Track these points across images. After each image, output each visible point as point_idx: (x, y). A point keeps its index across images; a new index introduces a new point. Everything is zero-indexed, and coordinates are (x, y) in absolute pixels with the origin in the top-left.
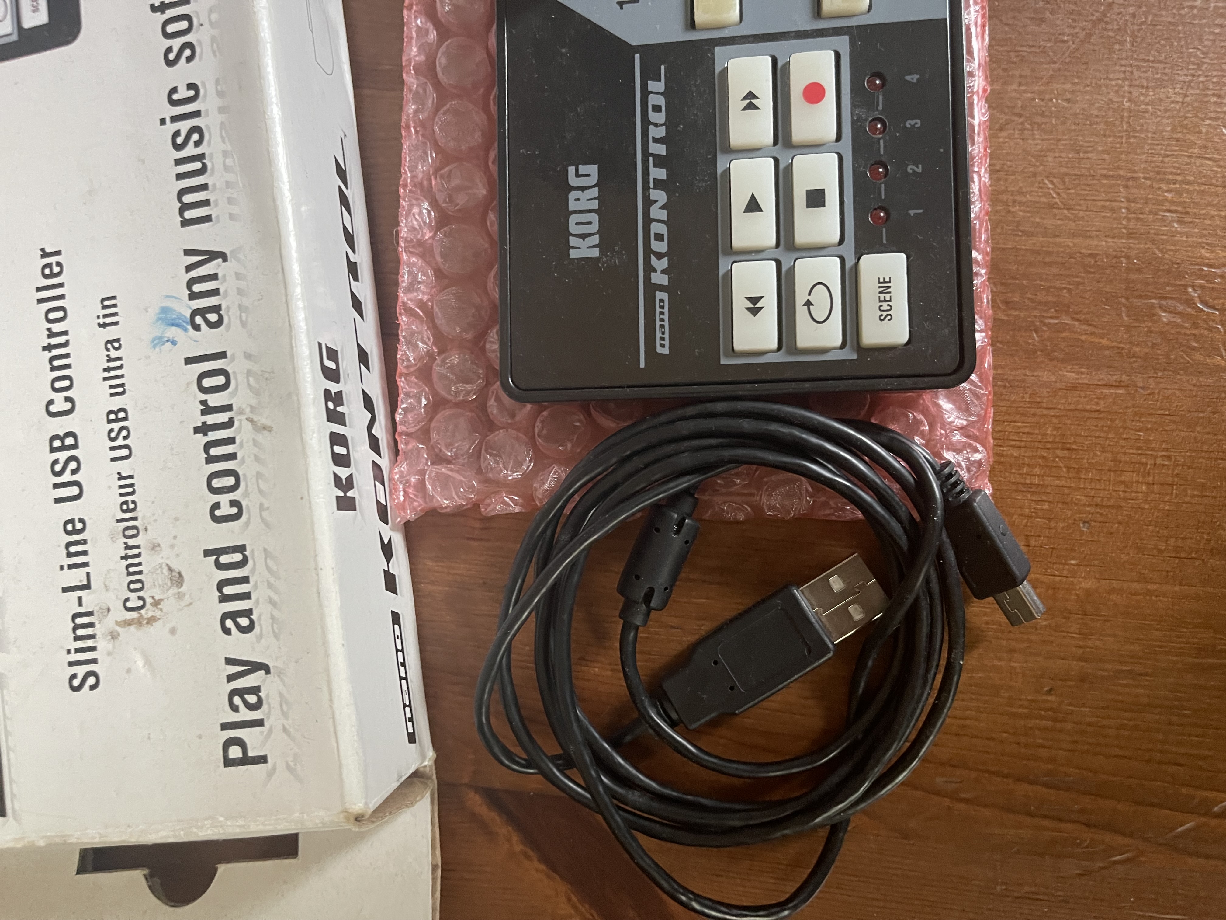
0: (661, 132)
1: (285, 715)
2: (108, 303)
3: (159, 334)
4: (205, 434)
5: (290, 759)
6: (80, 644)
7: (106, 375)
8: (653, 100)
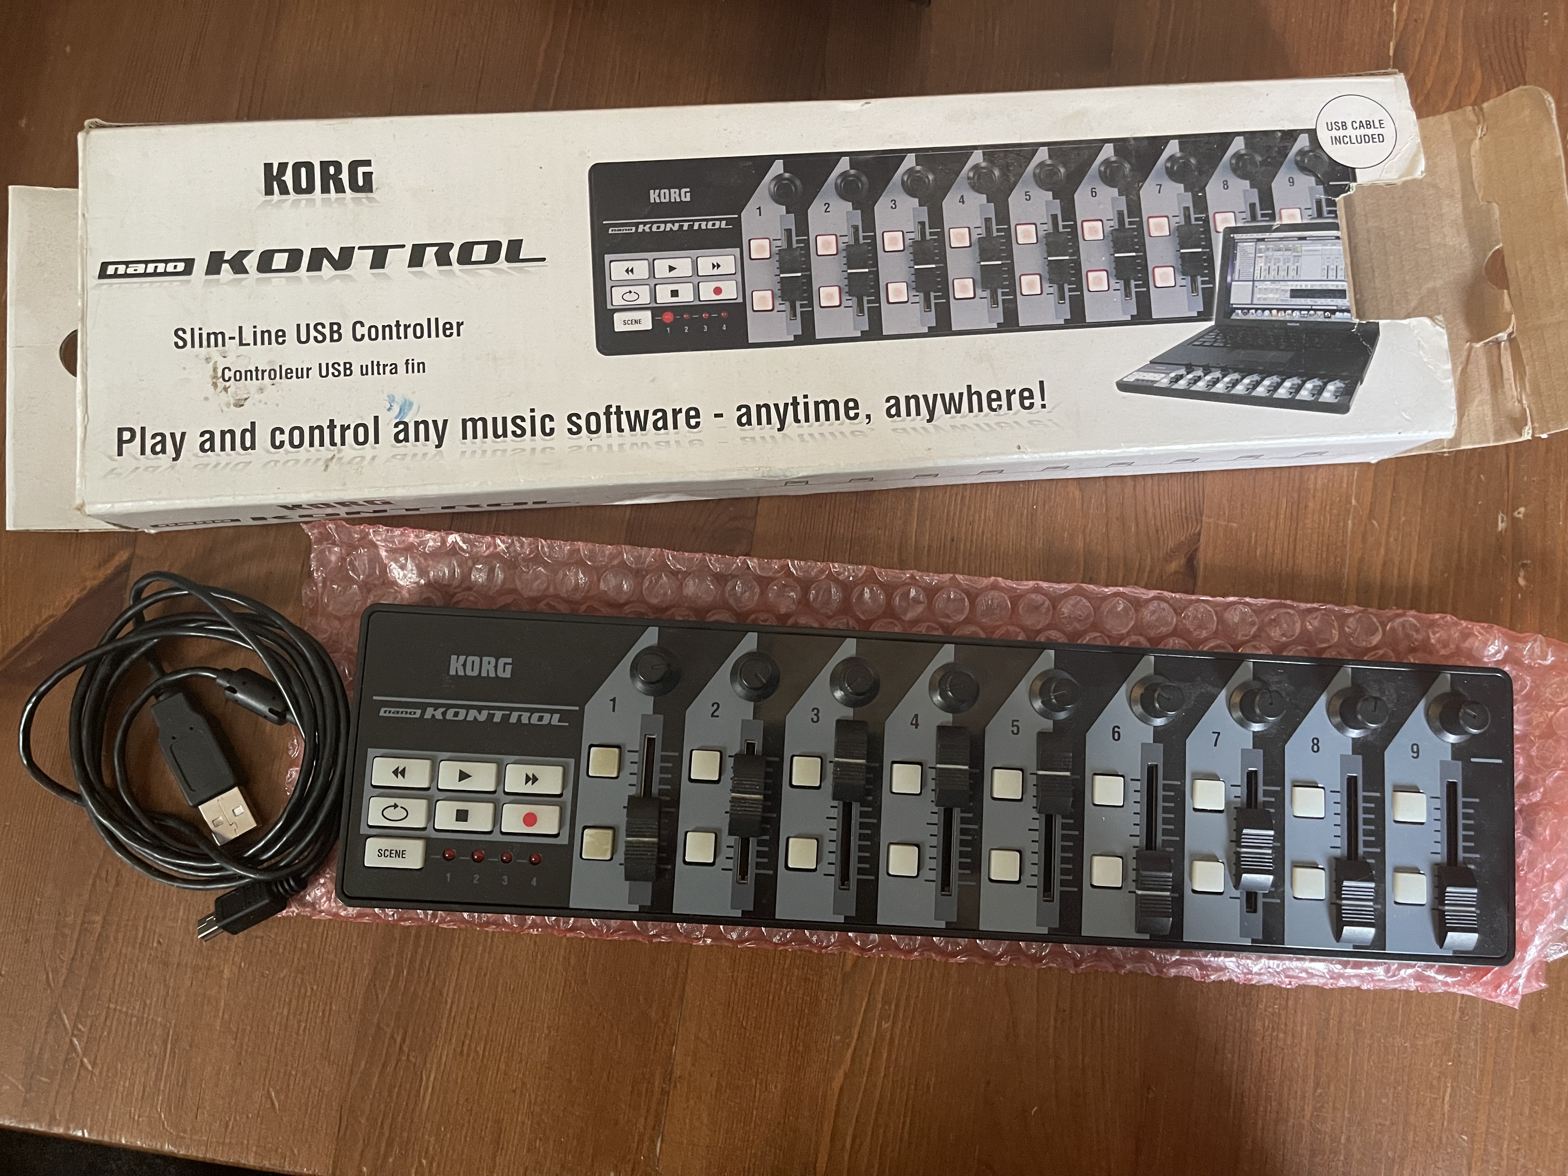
0: (525, 720)
1: (146, 469)
2: (422, 366)
3: (396, 399)
4: (328, 427)
5: (119, 470)
6: (205, 337)
7: (375, 363)
8: (547, 716)
